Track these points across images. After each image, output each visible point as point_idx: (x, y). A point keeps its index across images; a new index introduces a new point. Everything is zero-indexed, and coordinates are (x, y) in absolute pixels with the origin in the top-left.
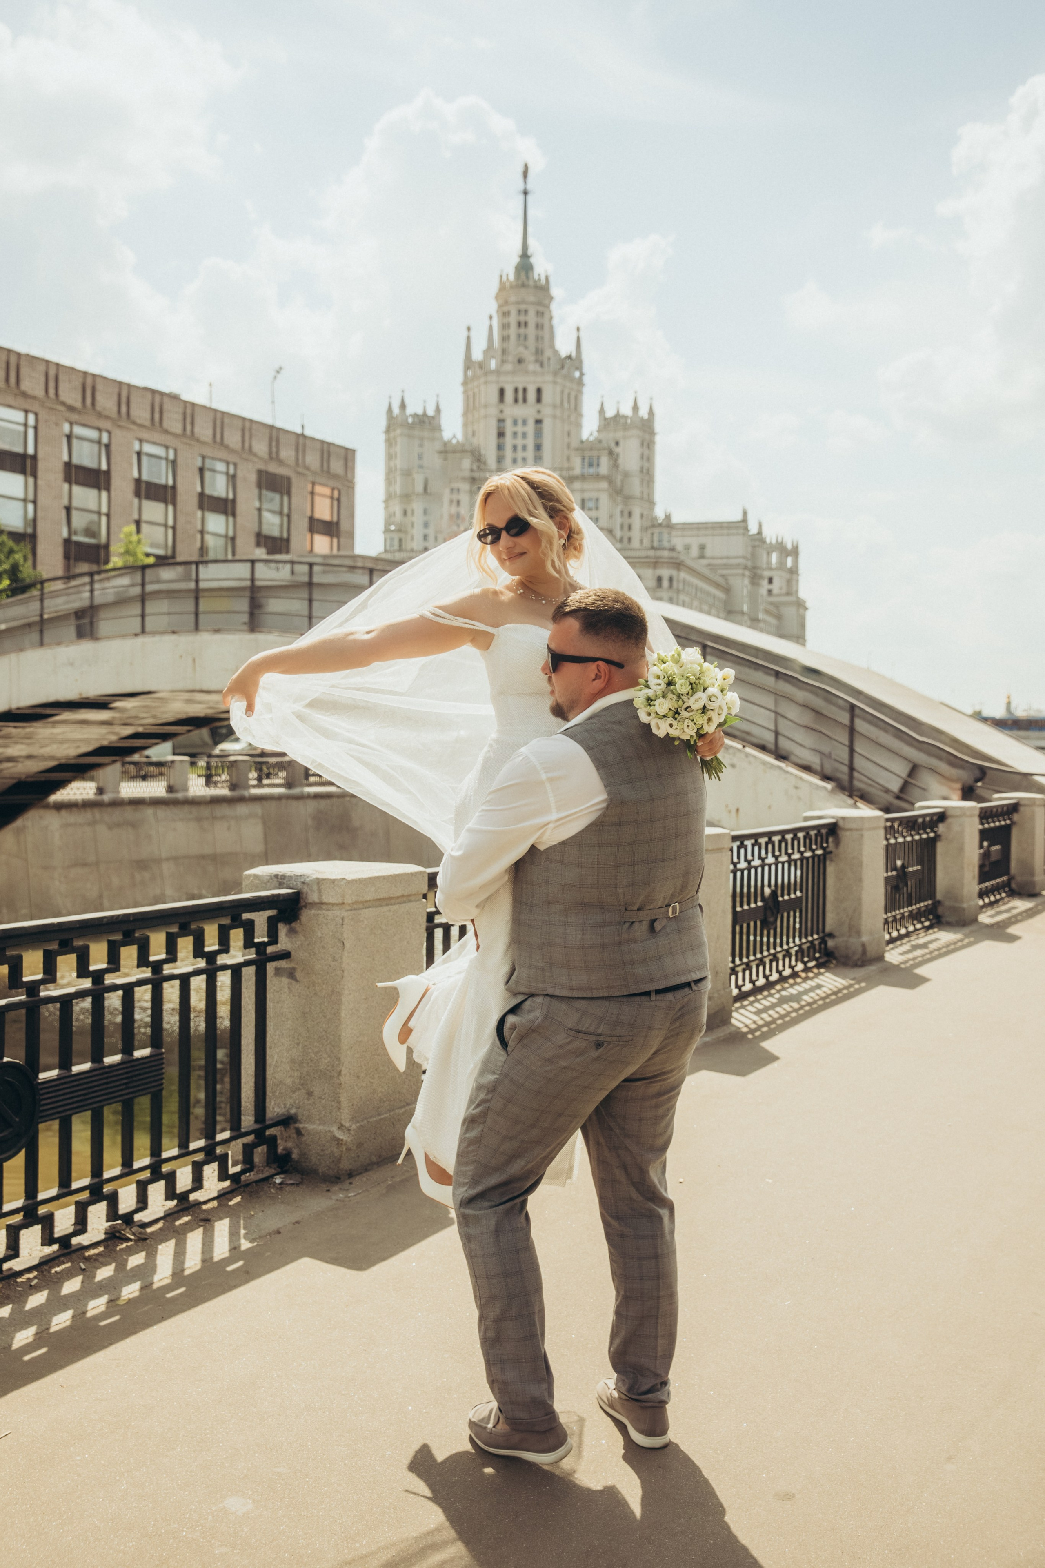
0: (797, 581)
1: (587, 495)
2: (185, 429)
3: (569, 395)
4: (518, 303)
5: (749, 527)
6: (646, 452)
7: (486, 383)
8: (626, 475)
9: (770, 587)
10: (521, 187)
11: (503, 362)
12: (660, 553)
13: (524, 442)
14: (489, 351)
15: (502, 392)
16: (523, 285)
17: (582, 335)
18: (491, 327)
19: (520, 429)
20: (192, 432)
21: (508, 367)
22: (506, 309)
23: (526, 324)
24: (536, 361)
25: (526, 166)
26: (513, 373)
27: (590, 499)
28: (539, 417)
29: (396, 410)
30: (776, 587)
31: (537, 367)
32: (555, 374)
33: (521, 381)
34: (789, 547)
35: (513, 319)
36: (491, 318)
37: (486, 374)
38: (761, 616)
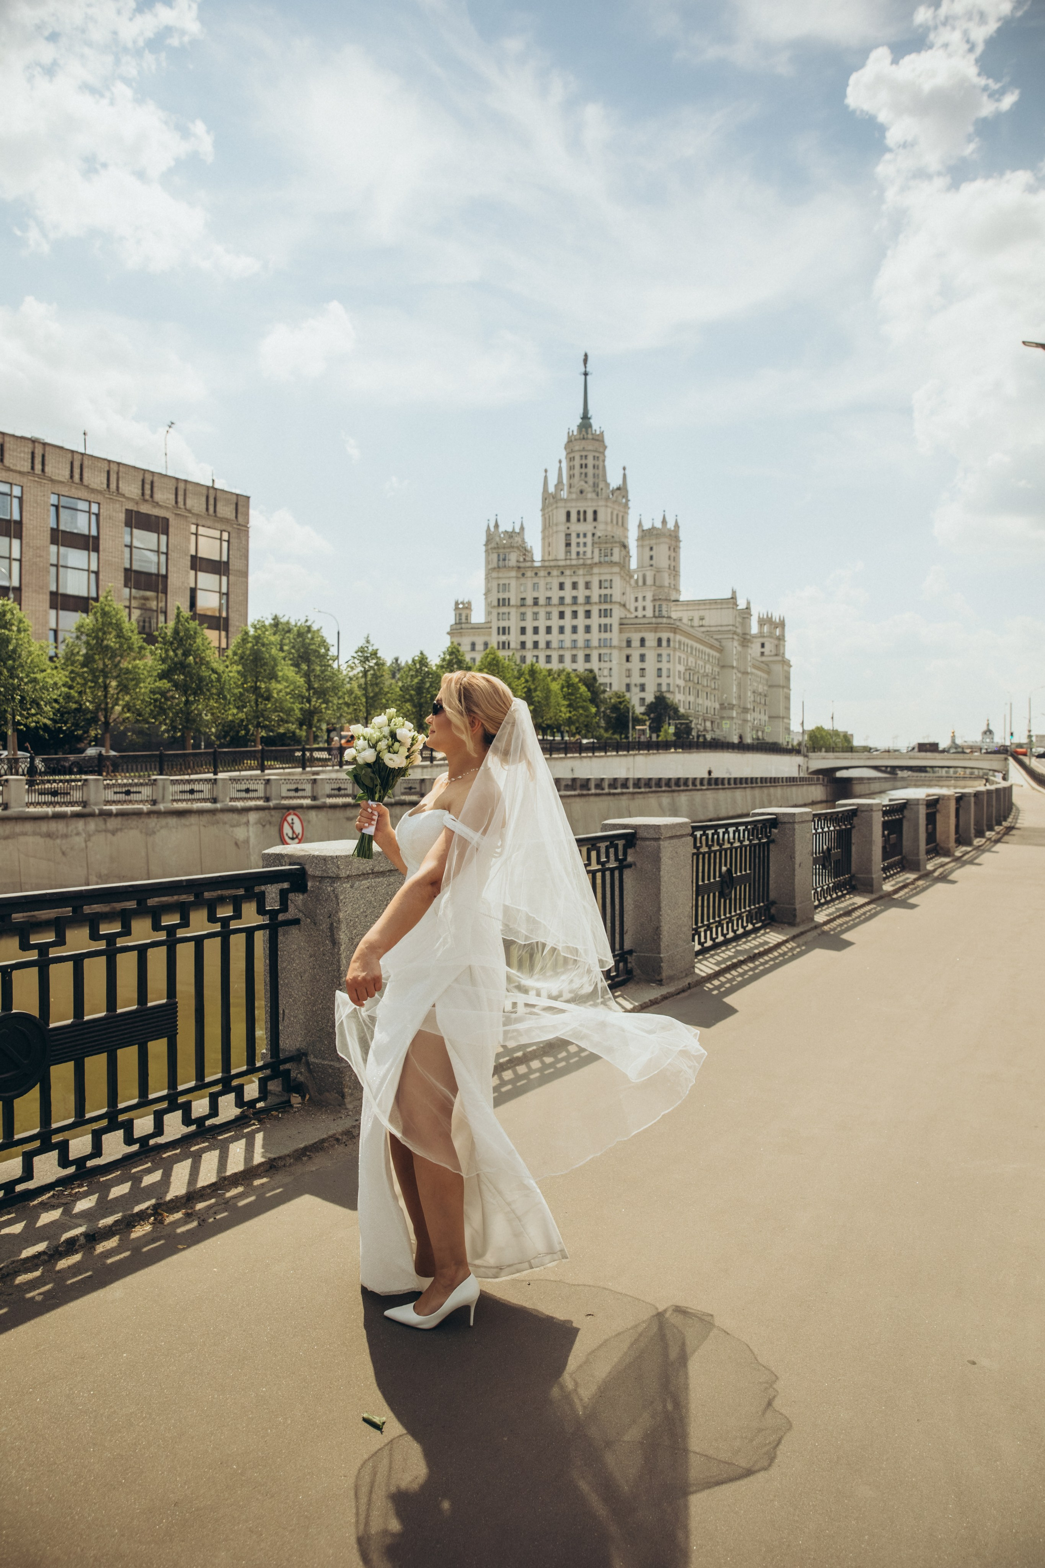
0: (784, 646)
1: (603, 578)
2: (33, 468)
3: (617, 515)
4: (580, 451)
5: (738, 603)
6: (673, 554)
7: (557, 508)
8: (659, 571)
9: (763, 650)
10: (583, 370)
11: (570, 493)
12: (660, 620)
13: (585, 549)
14: (559, 485)
15: (568, 514)
16: (584, 439)
17: (627, 472)
18: (560, 469)
19: (582, 540)
20: (43, 470)
21: (574, 496)
22: (572, 455)
23: (586, 466)
24: (594, 491)
25: (586, 355)
26: (577, 500)
27: (606, 581)
28: (594, 531)
29: (492, 529)
30: (767, 650)
31: (594, 496)
32: (608, 499)
33: (582, 506)
34: (778, 620)
35: (577, 463)
36: (560, 462)
37: (556, 502)
38: (749, 670)
